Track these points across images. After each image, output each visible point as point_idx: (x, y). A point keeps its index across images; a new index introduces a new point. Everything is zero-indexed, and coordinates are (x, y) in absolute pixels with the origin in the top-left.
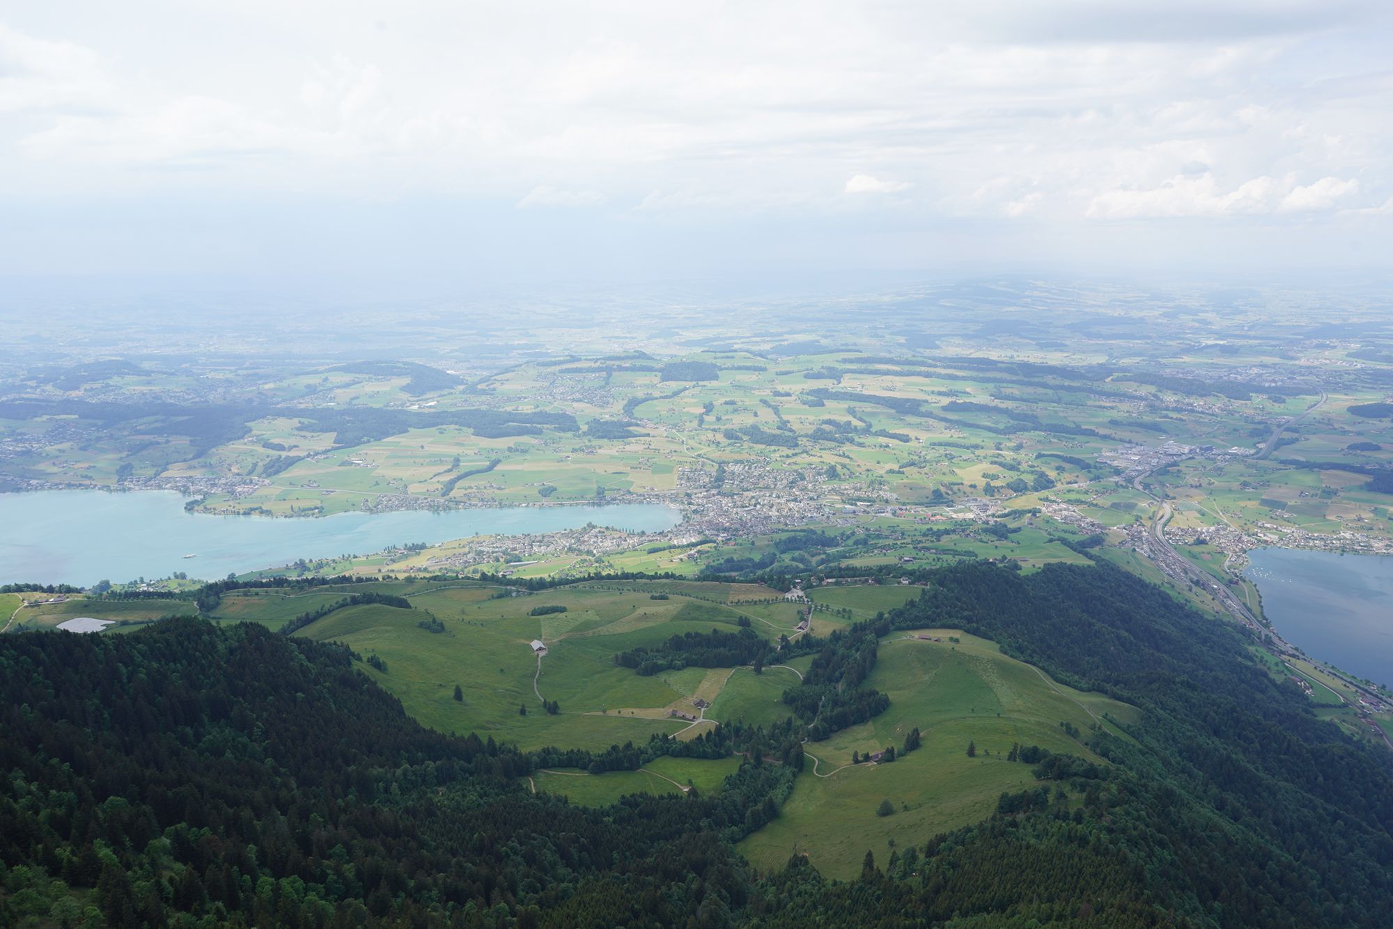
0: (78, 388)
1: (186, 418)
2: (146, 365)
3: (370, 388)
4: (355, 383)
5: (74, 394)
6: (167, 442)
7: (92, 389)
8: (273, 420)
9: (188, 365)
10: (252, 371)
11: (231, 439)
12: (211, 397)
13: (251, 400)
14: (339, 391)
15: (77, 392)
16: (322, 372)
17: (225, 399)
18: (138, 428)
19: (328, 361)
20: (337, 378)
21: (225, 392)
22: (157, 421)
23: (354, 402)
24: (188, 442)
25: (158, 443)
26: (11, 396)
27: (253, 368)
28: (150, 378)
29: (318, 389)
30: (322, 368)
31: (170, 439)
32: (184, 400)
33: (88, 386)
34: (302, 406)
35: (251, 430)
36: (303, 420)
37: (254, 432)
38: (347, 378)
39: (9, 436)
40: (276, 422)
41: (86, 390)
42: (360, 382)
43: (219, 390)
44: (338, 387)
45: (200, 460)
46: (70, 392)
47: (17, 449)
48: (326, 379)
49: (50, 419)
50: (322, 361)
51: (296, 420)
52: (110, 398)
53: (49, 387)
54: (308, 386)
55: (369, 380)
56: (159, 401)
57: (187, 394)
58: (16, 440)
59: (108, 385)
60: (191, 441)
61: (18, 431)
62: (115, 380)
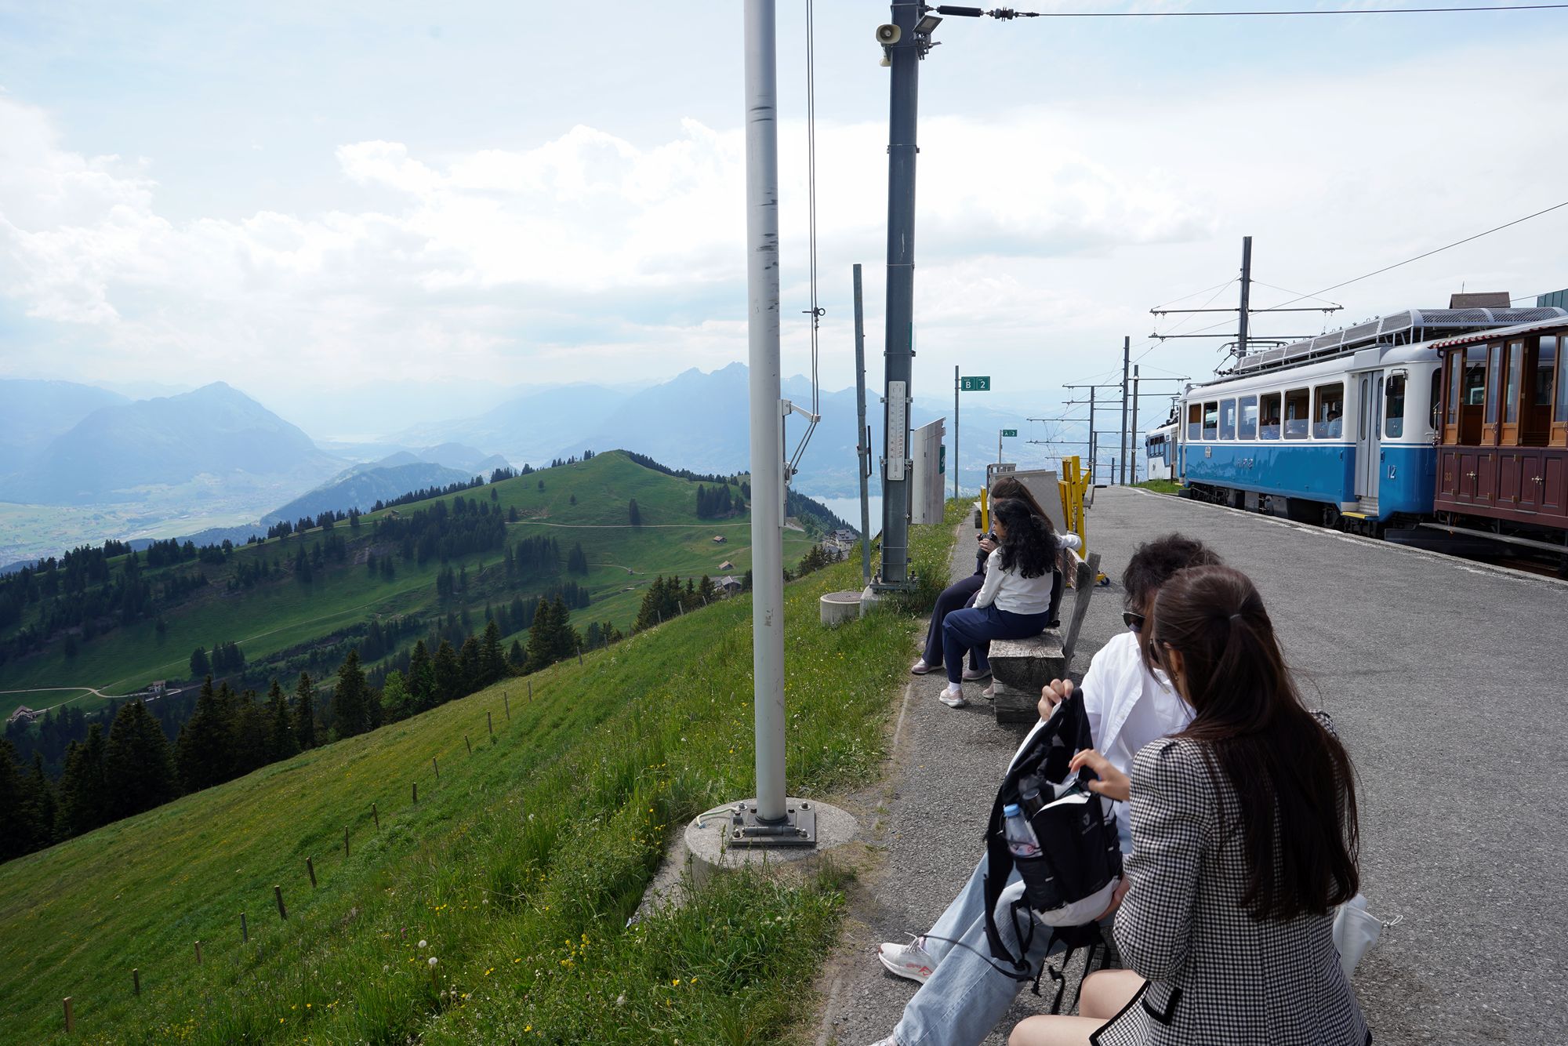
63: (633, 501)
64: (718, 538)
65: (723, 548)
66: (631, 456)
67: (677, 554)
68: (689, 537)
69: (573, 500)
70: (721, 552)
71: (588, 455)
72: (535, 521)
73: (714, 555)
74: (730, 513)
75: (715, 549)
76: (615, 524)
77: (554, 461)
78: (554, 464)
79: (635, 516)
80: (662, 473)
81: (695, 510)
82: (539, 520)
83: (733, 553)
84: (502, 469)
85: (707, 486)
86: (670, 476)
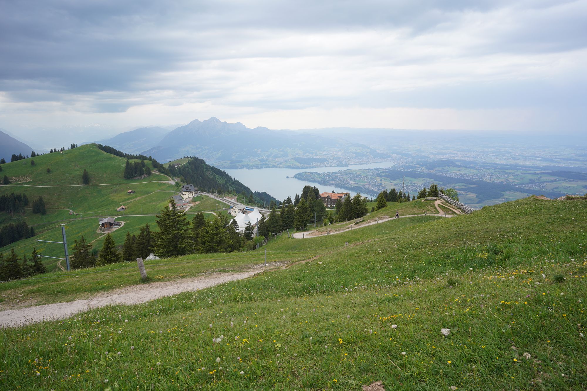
0: (432, 169)
1: (475, 186)
2: (457, 163)
3: (564, 184)
4: (556, 181)
5: (432, 171)
6: (467, 195)
7: (438, 170)
8: (515, 192)
9: (473, 165)
10: (502, 170)
11: (495, 198)
12: (484, 179)
13: (502, 182)
14: (547, 183)
15: (433, 171)
16: (538, 174)
17: (490, 180)
18: (456, 187)
19: (538, 170)
20: (545, 178)
21: (490, 178)
22: (463, 186)
23: (555, 190)
24: (475, 196)
25: (463, 195)
26: (411, 170)
27: (503, 169)
28: (460, 169)
29: (536, 182)
30: (537, 172)
31: (468, 194)
32: (473, 179)
33: (437, 169)
34: (527, 188)
35: (503, 195)
36: (529, 194)
37: (505, 196)
38: (553, 178)
39: (410, 183)
40: (515, 193)
41: (436, 170)
42: (559, 181)
43: (487, 176)
44: (547, 182)
45: (480, 205)
46: (430, 171)
47: (413, 189)
48: (541, 177)
49: (424, 179)
50: (535, 169)
51: (526, 194)
52: (444, 174)
53: (423, 168)
54: (530, 180)
55: (564, 180)
56: (463, 178)
57: (474, 176)
58: (412, 185)
59: (444, 169)
60: (477, 196)
61: (413, 182)
62: (447, 168)
63: (85, 170)
64: (130, 191)
65: (131, 196)
66: (100, 147)
67: (103, 201)
68: (115, 191)
69: (49, 171)
70: (128, 199)
71: (73, 146)
72: (19, 184)
73: (123, 201)
74: (143, 176)
75: (126, 197)
76: (73, 184)
77: (52, 150)
78: (51, 151)
79: (86, 179)
80: (113, 156)
81: (123, 176)
82: (23, 184)
83: (134, 200)
84: (17, 154)
85: (132, 161)
86: (119, 158)
